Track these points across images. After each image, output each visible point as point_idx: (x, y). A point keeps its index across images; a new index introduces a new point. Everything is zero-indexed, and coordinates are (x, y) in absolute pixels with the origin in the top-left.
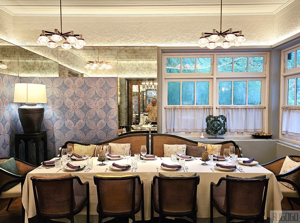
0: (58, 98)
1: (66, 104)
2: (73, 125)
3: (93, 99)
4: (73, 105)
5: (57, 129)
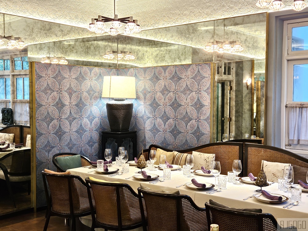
0: (150, 92)
1: (156, 100)
2: (163, 126)
3: (184, 92)
4: (163, 100)
5: (147, 129)
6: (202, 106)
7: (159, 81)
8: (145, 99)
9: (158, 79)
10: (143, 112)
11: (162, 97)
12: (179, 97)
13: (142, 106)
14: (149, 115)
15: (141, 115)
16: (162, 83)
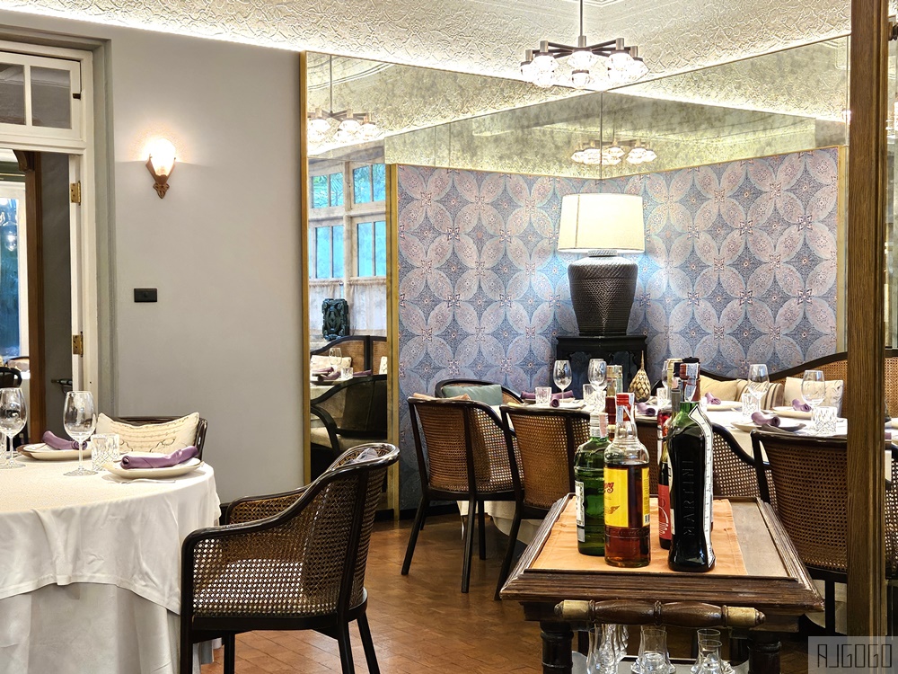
0: (680, 234)
1: (698, 252)
2: (714, 320)
3: (768, 228)
4: (714, 253)
5: (675, 330)
6: (815, 261)
7: (704, 204)
8: (669, 251)
9: (700, 198)
10: (665, 287)
11: (713, 243)
12: (755, 242)
13: (662, 272)
14: (679, 294)
15: (659, 295)
16: (712, 208)
